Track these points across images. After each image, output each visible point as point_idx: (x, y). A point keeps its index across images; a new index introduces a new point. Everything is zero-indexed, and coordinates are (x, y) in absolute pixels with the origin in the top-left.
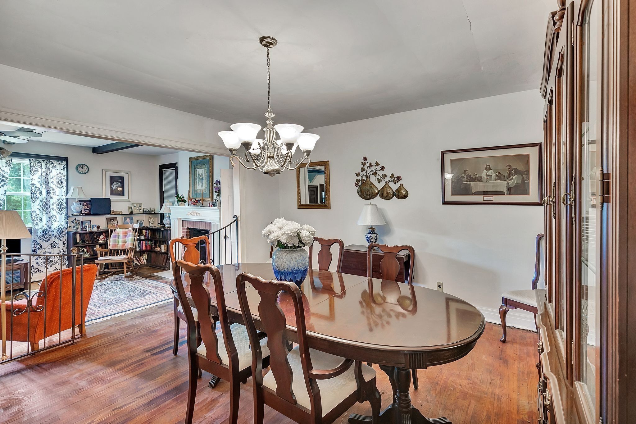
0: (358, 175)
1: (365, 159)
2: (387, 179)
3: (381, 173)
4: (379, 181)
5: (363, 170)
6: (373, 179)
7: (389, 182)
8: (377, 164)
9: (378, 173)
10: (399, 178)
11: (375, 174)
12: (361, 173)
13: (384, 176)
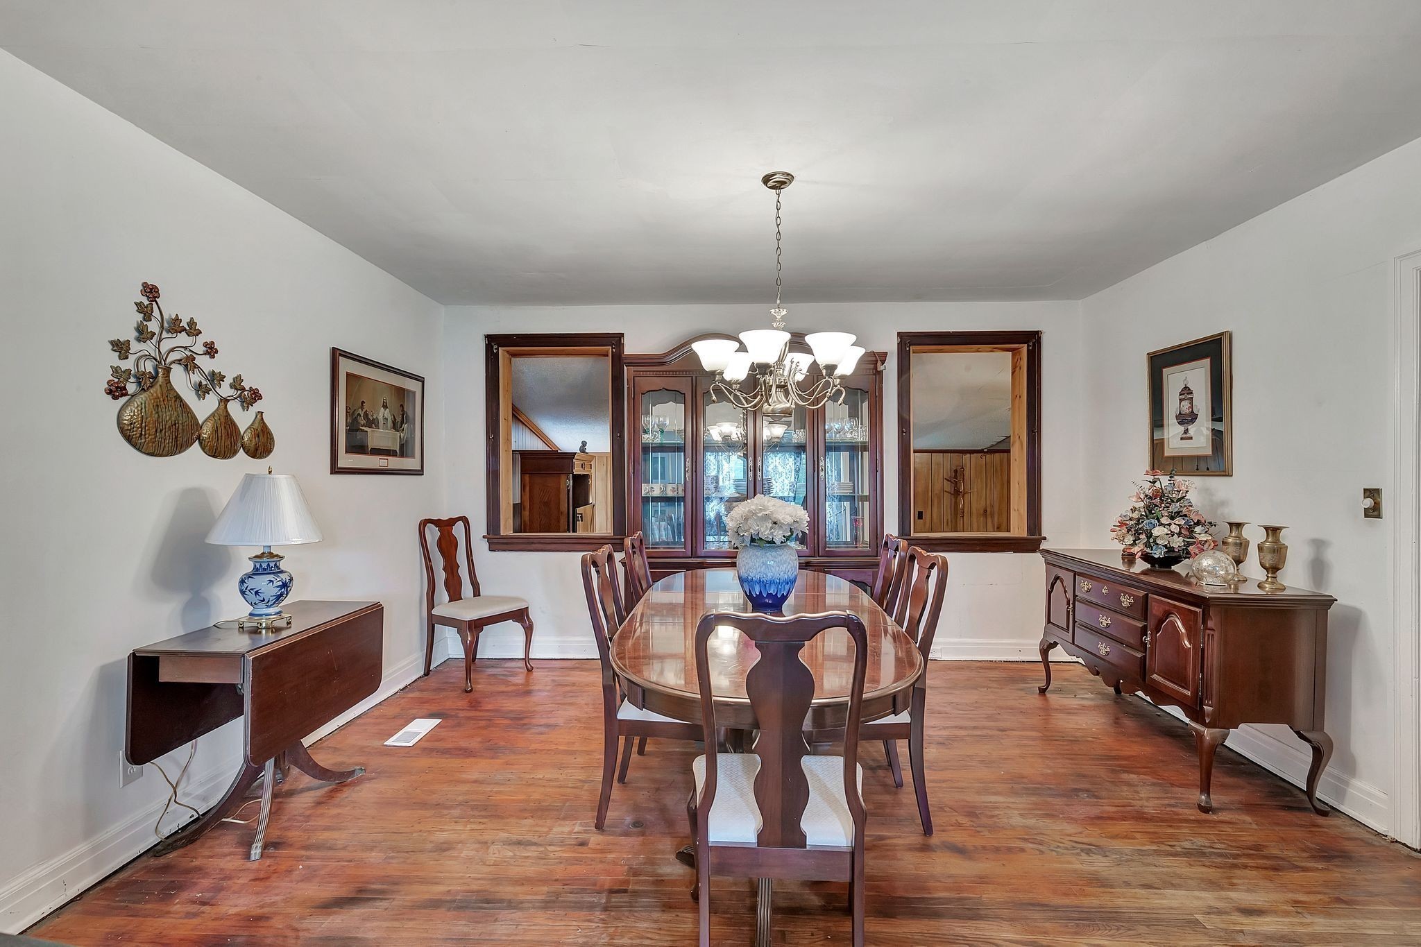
0: (121, 348)
1: (151, 292)
2: (225, 390)
3: (205, 363)
4: (201, 391)
5: (143, 334)
6: (181, 382)
7: (229, 400)
8: (193, 330)
9: (199, 361)
10: (255, 396)
11: (189, 364)
12: (135, 346)
13: (215, 378)
